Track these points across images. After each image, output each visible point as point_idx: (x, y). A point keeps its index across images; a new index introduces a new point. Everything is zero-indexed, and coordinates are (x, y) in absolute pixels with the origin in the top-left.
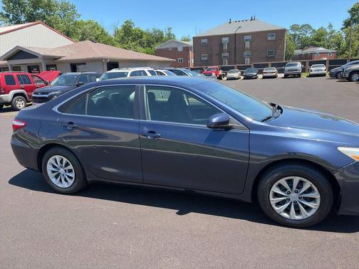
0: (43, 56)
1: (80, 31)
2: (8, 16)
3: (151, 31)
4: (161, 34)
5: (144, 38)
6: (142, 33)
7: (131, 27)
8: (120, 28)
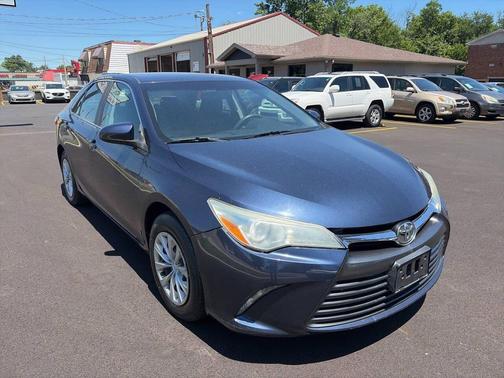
0: (257, 56)
1: (352, 22)
2: (268, 6)
3: (471, 16)
4: (489, 19)
5: (456, 28)
6: (453, 20)
7: (436, 12)
8: (418, 13)
